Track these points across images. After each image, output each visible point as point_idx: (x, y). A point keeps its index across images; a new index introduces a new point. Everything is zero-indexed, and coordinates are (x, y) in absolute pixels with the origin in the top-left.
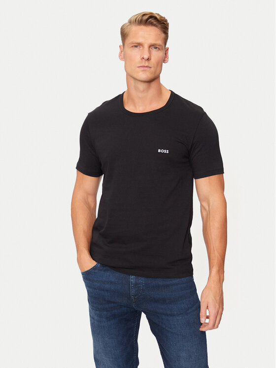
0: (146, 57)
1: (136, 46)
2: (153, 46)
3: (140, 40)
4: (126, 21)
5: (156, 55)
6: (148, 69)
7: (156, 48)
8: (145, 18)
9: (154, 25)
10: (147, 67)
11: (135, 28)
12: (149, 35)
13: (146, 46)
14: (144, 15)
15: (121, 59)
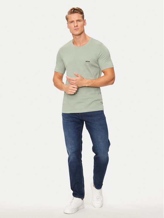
0: (76, 25)
1: (72, 22)
2: (78, 21)
3: (73, 19)
4: (67, 14)
5: (80, 24)
6: (78, 30)
7: (79, 21)
8: (73, 10)
9: (77, 12)
10: (77, 29)
11: (70, 16)
12: (75, 17)
13: (75, 21)
14: (71, 10)
15: (68, 28)
